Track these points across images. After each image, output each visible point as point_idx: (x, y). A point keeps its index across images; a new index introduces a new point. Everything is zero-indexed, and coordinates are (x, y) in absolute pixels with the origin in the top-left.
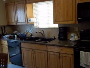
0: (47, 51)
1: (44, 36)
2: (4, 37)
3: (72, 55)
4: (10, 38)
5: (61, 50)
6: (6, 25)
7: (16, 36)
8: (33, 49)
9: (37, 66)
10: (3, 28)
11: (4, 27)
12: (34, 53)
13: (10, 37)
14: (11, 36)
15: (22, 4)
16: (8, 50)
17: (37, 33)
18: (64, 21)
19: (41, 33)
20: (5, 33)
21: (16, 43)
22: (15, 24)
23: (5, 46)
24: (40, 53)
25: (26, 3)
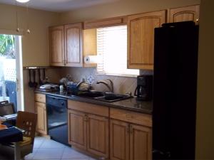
0: (109, 118)
1: (112, 91)
2: (41, 87)
3: (150, 128)
4: (52, 90)
5: (132, 117)
6: (48, 65)
7: (61, 87)
8: (86, 114)
9: (92, 147)
10: (41, 72)
11: (44, 69)
12: (88, 121)
13: (52, 88)
14: (54, 86)
15: (75, 29)
16: (45, 112)
17: (98, 83)
18: (145, 64)
19: (106, 85)
20: (45, 81)
21: (59, 99)
22: (62, 65)
23: (40, 104)
24: (98, 120)
25: (83, 28)
